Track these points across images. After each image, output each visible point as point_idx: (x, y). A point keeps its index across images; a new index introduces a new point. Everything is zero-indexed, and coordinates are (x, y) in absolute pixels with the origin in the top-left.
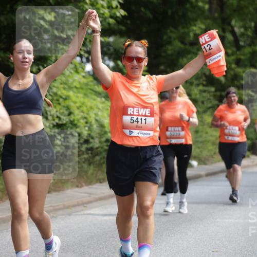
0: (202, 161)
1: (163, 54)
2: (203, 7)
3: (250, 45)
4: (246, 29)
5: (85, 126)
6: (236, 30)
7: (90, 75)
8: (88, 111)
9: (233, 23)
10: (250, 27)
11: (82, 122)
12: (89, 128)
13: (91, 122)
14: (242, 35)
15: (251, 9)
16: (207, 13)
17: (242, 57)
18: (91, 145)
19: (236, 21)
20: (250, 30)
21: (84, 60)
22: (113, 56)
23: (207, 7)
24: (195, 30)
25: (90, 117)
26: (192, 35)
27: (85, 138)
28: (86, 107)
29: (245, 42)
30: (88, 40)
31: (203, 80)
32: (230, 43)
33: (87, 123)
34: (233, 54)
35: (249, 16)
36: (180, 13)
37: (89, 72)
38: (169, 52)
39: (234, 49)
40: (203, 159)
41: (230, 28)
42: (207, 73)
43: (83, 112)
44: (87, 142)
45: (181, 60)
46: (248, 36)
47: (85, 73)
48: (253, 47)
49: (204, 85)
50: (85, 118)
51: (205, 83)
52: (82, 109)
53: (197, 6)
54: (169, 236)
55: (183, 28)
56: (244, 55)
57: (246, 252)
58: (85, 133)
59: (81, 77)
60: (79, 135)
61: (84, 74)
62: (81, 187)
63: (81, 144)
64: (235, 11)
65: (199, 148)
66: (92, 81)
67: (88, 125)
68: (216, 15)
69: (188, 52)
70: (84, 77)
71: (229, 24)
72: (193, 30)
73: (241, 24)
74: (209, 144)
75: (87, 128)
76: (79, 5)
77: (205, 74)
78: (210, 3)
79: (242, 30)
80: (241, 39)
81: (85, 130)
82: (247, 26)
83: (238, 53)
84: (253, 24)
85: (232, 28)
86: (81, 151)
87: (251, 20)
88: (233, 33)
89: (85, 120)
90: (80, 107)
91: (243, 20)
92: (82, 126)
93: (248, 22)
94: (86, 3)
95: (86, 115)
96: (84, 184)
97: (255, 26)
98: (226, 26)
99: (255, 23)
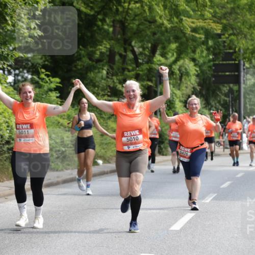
0: (106, 160)
1: (74, 69)
2: (108, 30)
3: (147, 63)
4: (144, 49)
5: (7, 130)
6: (136, 49)
7: (11, 85)
8: (10, 117)
9: (133, 43)
10: (147, 48)
11: (4, 125)
12: (10, 131)
13: (12, 126)
14: (141, 53)
15: (149, 33)
16: (111, 35)
17: (141, 73)
18: (11, 146)
19: (136, 42)
20: (147, 50)
21: (6, 72)
22: (31, 70)
23: (111, 29)
24: (102, 49)
25: (11, 121)
26: (98, 53)
27: (7, 139)
28: (8, 113)
29: (143, 60)
30: (10, 56)
31: (108, 92)
32: (130, 60)
33: (8, 126)
34: (133, 70)
35: (147, 38)
36: (89, 34)
37: (10, 83)
38: (79, 67)
39: (134, 66)
40: (107, 159)
41: (131, 48)
42: (112, 86)
43: (5, 117)
44: (8, 142)
45: (89, 74)
46: (145, 55)
47: (7, 83)
48: (149, 64)
49: (108, 96)
50: (7, 122)
51: (109, 94)
52: (4, 114)
53: (103, 29)
54: (78, 224)
55: (91, 47)
56: (142, 71)
57: (143, 238)
58: (7, 135)
59: (3, 87)
60: (2, 137)
61: (6, 85)
62: (2, 182)
63: (3, 144)
64: (135, 33)
65: (104, 149)
66: (12, 91)
67: (9, 128)
68: (119, 36)
69: (95, 68)
70: (6, 87)
71: (130, 44)
72: (100, 49)
73: (140, 44)
74: (113, 146)
75: (8, 131)
76: (3, 26)
77: (109, 86)
78: (114, 26)
79: (141, 50)
80: (140, 57)
81: (7, 133)
82: (145, 46)
83: (137, 69)
84: (150, 45)
85: (133, 47)
86: (4, 150)
87: (148, 42)
88: (133, 52)
89: (7, 124)
90: (3, 112)
91: (142, 41)
92: (4, 129)
93: (146, 43)
94: (9, 25)
95: (8, 120)
96: (5, 179)
97: (151, 47)
98: (127, 46)
99: (152, 44)
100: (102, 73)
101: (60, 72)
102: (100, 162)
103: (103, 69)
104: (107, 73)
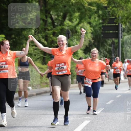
3: (60, 25)
4: (58, 16)
6: (53, 16)
9: (51, 13)
10: (60, 15)
14: (56, 19)
15: (61, 6)
17: (56, 31)
19: (53, 12)
20: (60, 17)
29: (57, 23)
32: (50, 23)
34: (51, 30)
35: (60, 9)
39: (52, 27)
45: (23, 32)
46: (59, 20)
48: (62, 26)
56: (57, 30)
64: (52, 6)
68: (42, 8)
71: (49, 13)
73: (56, 13)
78: (39, 2)
79: (56, 17)
83: (54, 29)
84: (62, 14)
85: (51, 15)
87: (61, 12)
88: (51, 18)
91: (57, 11)
93: (59, 12)
97: (63, 15)
98: (47, 14)
99: (63, 13)
100: (32, 31)
101: (5, 31)
102: (30, 88)
103: (32, 29)
104: (35, 32)
